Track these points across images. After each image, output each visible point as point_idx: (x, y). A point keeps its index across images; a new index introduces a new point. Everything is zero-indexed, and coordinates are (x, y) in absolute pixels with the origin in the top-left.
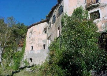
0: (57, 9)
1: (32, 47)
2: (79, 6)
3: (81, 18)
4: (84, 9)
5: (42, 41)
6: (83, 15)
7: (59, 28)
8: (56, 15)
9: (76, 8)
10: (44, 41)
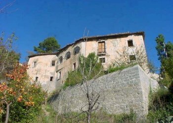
0: (74, 48)
1: (37, 78)
2: (93, 52)
3: (94, 60)
4: (96, 54)
5: (49, 73)
6: (95, 58)
7: (75, 64)
8: (71, 52)
9: (90, 52)
10: (51, 73)
